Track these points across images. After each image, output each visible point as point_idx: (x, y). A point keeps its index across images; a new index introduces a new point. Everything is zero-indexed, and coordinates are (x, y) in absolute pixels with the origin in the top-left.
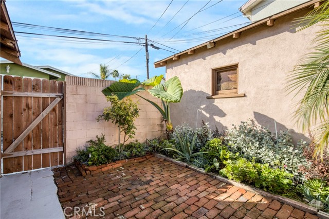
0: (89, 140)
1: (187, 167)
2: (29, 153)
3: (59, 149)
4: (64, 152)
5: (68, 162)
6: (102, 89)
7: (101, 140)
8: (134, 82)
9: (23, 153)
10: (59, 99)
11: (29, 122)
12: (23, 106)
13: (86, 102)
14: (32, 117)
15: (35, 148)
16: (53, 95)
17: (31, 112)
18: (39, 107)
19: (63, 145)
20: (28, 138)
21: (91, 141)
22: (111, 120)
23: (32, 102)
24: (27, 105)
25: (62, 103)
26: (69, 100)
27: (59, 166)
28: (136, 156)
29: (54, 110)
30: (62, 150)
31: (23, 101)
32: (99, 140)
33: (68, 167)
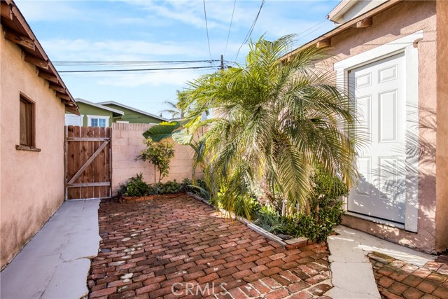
0: (131, 177)
1: (202, 201)
2: (85, 185)
3: (106, 184)
4: (110, 186)
5: (114, 195)
6: (143, 132)
7: (139, 177)
8: (173, 124)
9: (80, 185)
10: (107, 143)
11: (85, 161)
12: (81, 148)
13: (129, 145)
14: (87, 157)
15: (88, 181)
16: (102, 139)
17: (86, 153)
18: (92, 149)
19: (110, 180)
20: (84, 173)
21: (133, 179)
22: (147, 161)
23: (87, 145)
24: (84, 148)
25: (109, 146)
26: (115, 143)
27: (106, 198)
28: (170, 193)
29: (103, 151)
30: (109, 185)
31: (81, 144)
32: (138, 177)
33: (113, 198)
